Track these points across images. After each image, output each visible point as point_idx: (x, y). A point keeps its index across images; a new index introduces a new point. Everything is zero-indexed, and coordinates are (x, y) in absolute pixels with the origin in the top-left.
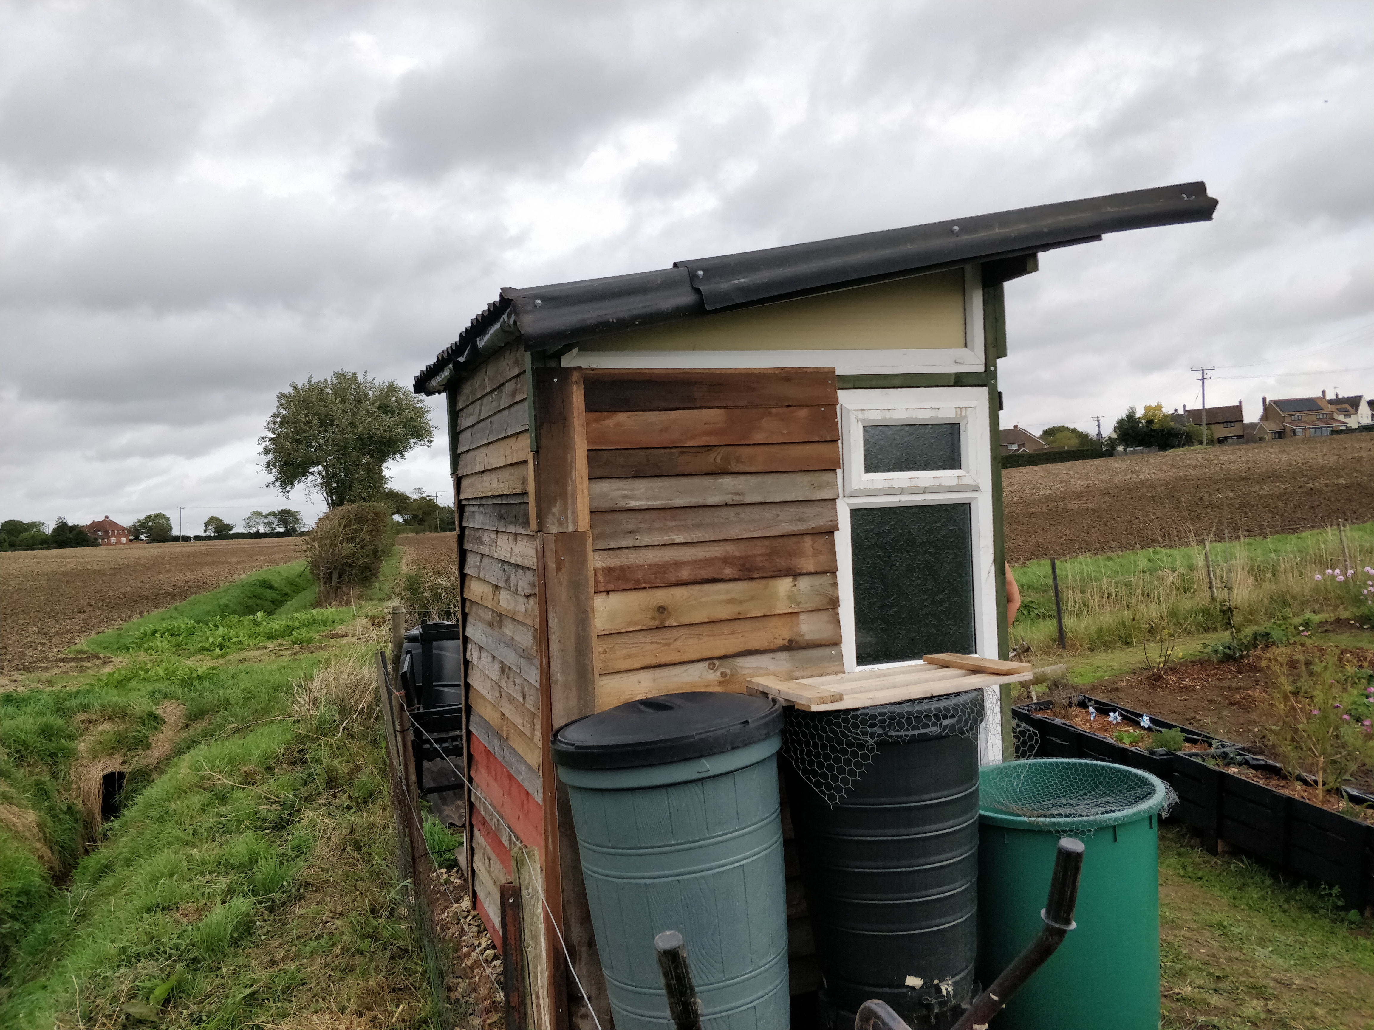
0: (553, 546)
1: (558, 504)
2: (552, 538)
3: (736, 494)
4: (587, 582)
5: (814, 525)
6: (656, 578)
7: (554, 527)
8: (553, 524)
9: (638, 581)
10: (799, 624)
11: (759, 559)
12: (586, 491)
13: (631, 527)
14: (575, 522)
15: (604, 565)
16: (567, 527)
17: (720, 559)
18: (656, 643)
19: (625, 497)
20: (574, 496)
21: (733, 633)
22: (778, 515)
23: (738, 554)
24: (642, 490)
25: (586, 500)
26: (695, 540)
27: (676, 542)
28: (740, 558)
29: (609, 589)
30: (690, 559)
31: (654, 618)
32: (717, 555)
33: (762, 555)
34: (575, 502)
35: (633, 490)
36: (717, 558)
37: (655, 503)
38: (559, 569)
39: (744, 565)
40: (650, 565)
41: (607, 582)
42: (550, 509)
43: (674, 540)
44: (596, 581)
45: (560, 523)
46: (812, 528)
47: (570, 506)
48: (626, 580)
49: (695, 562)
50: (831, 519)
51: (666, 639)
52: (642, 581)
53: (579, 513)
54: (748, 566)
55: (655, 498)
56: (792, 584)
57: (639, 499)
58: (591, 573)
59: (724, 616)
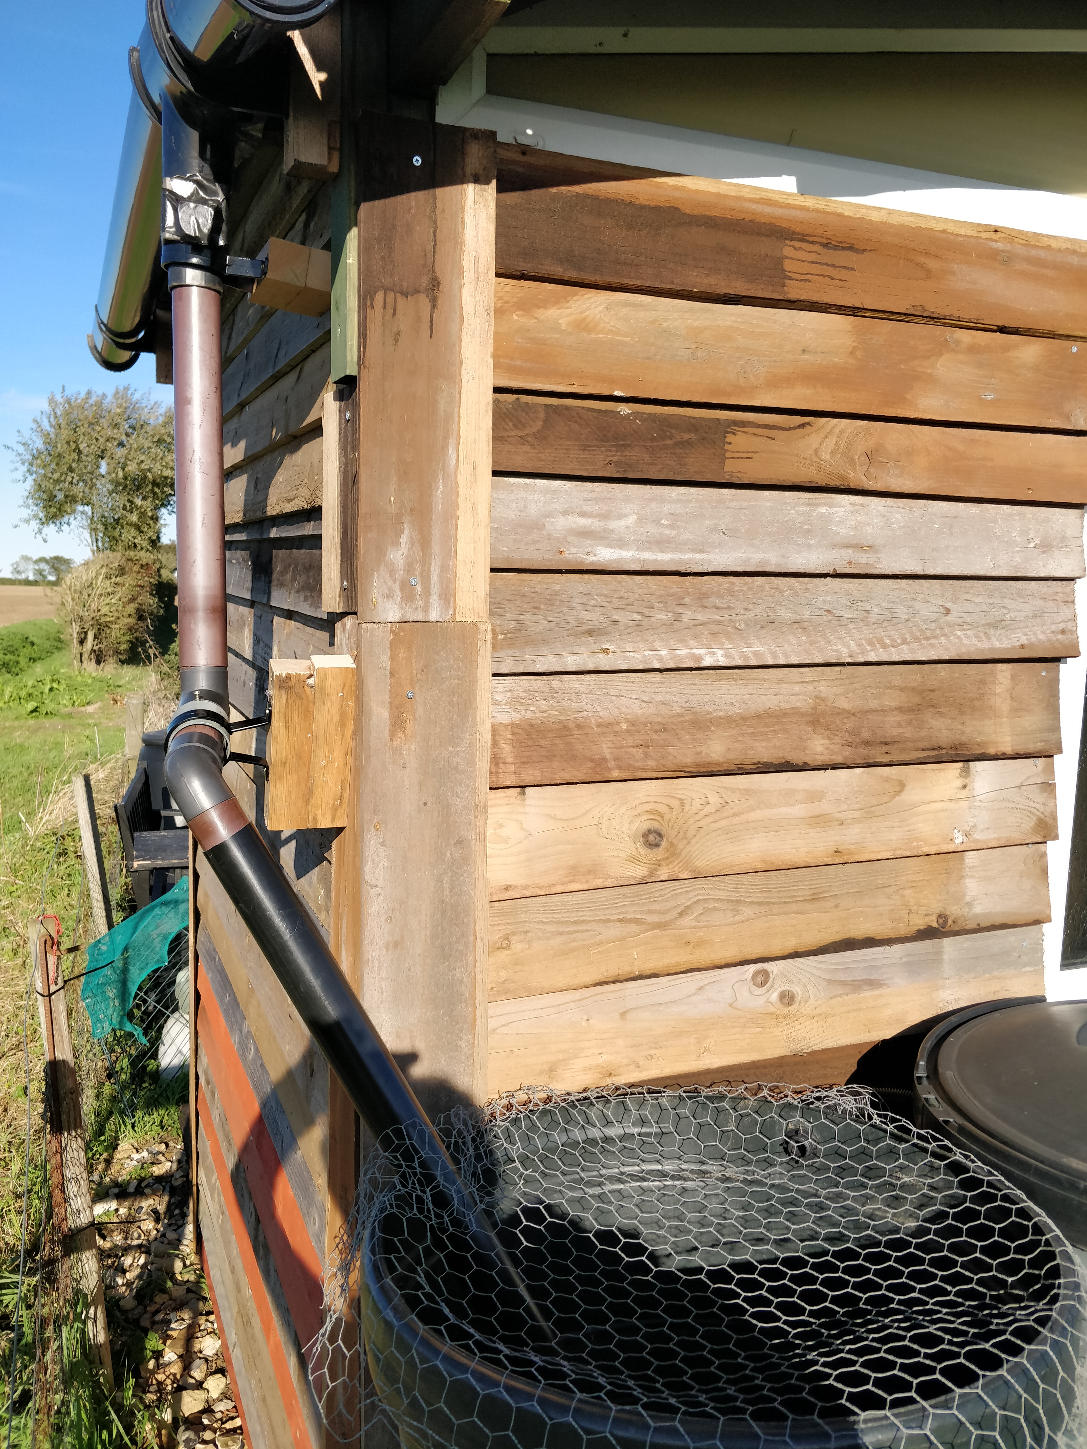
0: (385, 660)
1: (404, 539)
2: (381, 635)
3: (859, 547)
4: (471, 763)
5: (1024, 640)
6: (646, 755)
7: (389, 605)
8: (389, 596)
9: (600, 762)
10: (962, 877)
11: (892, 719)
12: (483, 509)
13: (594, 618)
14: (448, 596)
15: (516, 717)
16: (426, 609)
17: (803, 715)
18: (636, 921)
19: (585, 534)
20: (451, 517)
21: (815, 898)
22: (948, 611)
23: (844, 704)
24: (632, 519)
25: (483, 535)
26: (753, 662)
27: (706, 663)
28: (850, 714)
29: (527, 780)
30: (732, 711)
31: (634, 860)
32: (797, 703)
33: (900, 709)
34: (450, 540)
35: (606, 516)
36: (795, 712)
37: (660, 556)
38: (397, 723)
39: (854, 732)
40: (632, 723)
41: (523, 763)
42: (381, 552)
43: (700, 658)
44: (496, 760)
45: (408, 594)
46: (1022, 646)
47: (436, 548)
48: (572, 758)
49: (744, 719)
50: (1062, 626)
51: (660, 912)
52: (612, 764)
53: (461, 571)
54: (865, 735)
55: (660, 544)
56: (959, 783)
57: (621, 543)
58: (485, 737)
59: (801, 857)
